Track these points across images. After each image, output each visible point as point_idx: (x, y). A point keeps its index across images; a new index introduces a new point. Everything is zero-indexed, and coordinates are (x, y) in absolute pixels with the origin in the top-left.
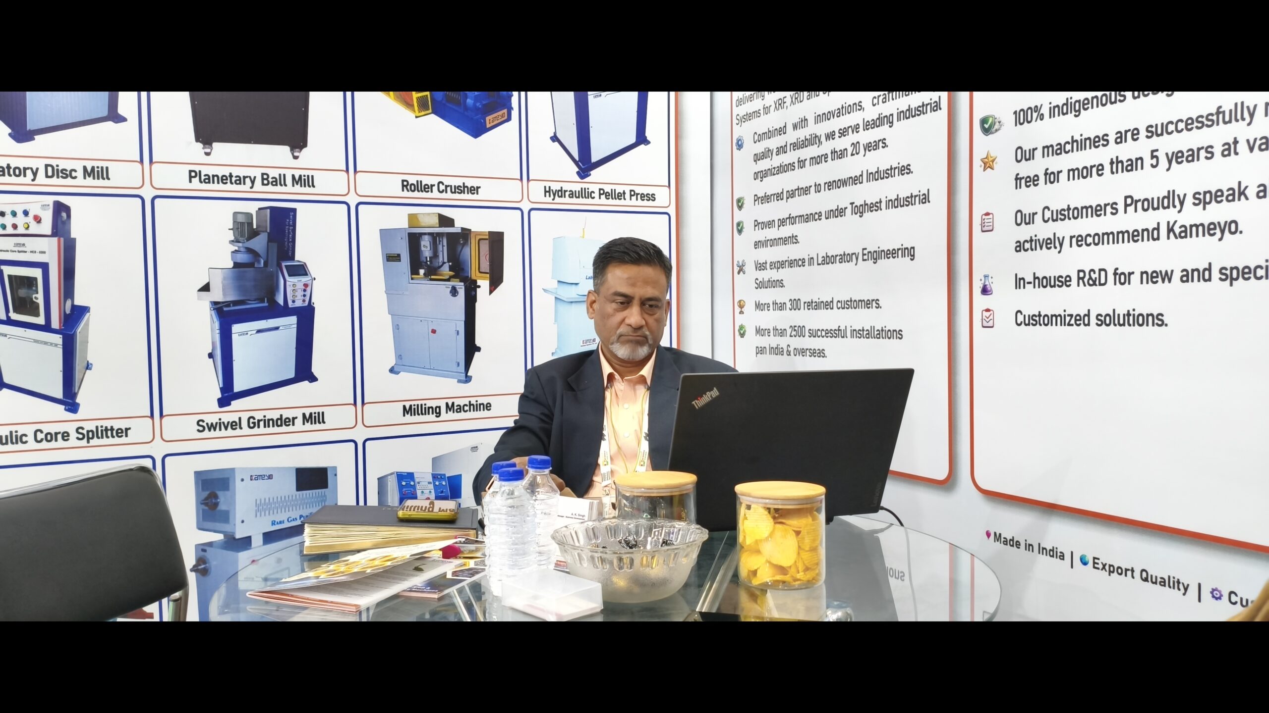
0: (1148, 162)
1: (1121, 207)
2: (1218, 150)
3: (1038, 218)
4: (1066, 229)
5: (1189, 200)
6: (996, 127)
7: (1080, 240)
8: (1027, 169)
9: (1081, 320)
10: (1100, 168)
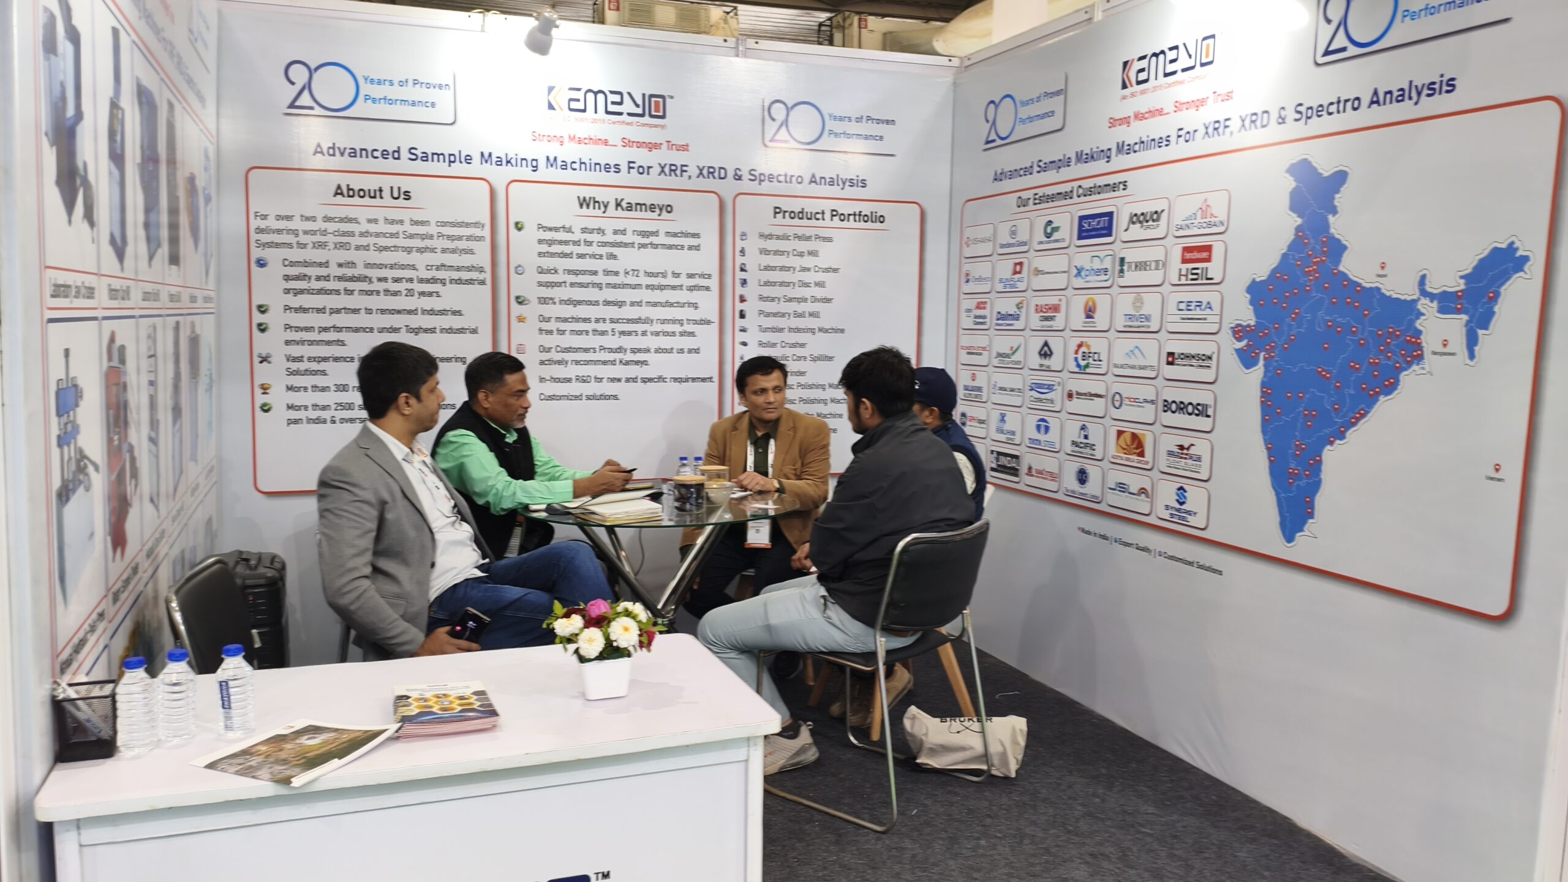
0: (610, 333)
1: (598, 350)
2: (640, 333)
3: (553, 350)
4: (569, 357)
5: (628, 351)
6: (526, 302)
7: (577, 362)
8: (546, 326)
9: (577, 398)
10: (587, 332)
